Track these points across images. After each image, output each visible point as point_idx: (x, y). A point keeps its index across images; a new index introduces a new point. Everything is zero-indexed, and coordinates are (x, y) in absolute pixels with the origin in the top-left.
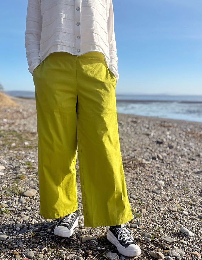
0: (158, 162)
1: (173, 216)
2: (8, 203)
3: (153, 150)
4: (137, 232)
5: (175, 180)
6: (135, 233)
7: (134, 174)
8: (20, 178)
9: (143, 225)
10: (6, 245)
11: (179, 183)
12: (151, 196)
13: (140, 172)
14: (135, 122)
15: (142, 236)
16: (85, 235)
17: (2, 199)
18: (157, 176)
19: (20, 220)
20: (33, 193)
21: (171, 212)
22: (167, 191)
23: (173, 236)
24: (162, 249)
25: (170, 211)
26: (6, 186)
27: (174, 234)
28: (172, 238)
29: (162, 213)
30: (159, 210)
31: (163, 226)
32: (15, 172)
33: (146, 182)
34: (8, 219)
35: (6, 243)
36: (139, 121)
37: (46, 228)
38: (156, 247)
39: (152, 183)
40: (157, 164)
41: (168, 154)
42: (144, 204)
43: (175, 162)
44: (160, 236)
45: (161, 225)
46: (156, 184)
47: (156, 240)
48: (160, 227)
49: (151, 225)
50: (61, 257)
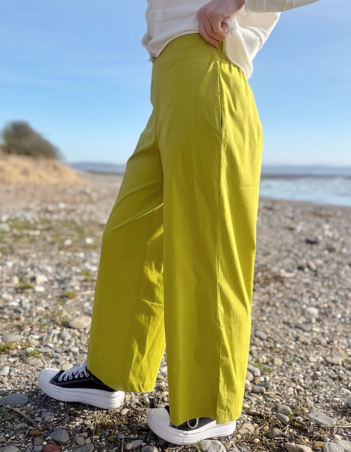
0: (307, 275)
1: (334, 373)
2: (41, 339)
3: (300, 255)
4: (264, 402)
5: (337, 307)
6: (259, 403)
7: (264, 294)
8: (67, 297)
9: (275, 388)
10: (22, 417)
11: (344, 313)
12: (293, 334)
13: (276, 291)
14: (270, 209)
15: (272, 410)
16: (166, 404)
17: (32, 332)
18: (306, 300)
20: (86, 322)
21: (330, 365)
22: (322, 326)
23: (333, 412)
24: (310, 438)
25: (327, 364)
26: (44, 309)
27: (335, 408)
28: (330, 416)
30: (308, 362)
31: (313, 391)
32: (62, 286)
33: (285, 309)
34: (36, 367)
35: (23, 412)
36: (277, 207)
38: (299, 433)
39: (296, 312)
40: (305, 278)
41: (326, 262)
42: (280, 349)
43: (339, 275)
44: (308, 411)
45: (309, 389)
46: (303, 313)
47: (299, 420)
48: (308, 393)
49: (291, 389)
50: (117, 445)
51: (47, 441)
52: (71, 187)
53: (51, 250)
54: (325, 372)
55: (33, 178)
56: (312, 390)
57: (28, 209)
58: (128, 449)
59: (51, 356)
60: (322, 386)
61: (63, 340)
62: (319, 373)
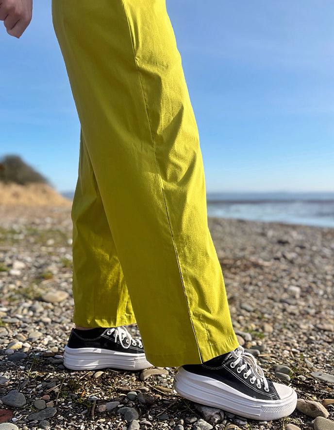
1: (328, 338)
2: (9, 312)
5: (318, 286)
7: (245, 277)
8: (43, 278)
9: (270, 352)
11: (326, 290)
12: (278, 307)
15: (270, 371)
18: (286, 281)
21: (322, 331)
22: (307, 301)
25: (319, 330)
26: (17, 288)
29: (304, 334)
30: (298, 329)
33: (267, 288)
38: (305, 392)
39: (279, 290)
41: (300, 255)
42: (269, 319)
43: (313, 264)
44: (309, 371)
45: (306, 352)
47: (301, 379)
48: (305, 355)
49: (286, 353)
50: (87, 407)
54: (318, 337)
55: (23, 200)
56: (309, 353)
58: (101, 411)
59: (18, 326)
60: (318, 349)
61: (34, 311)
62: (312, 338)
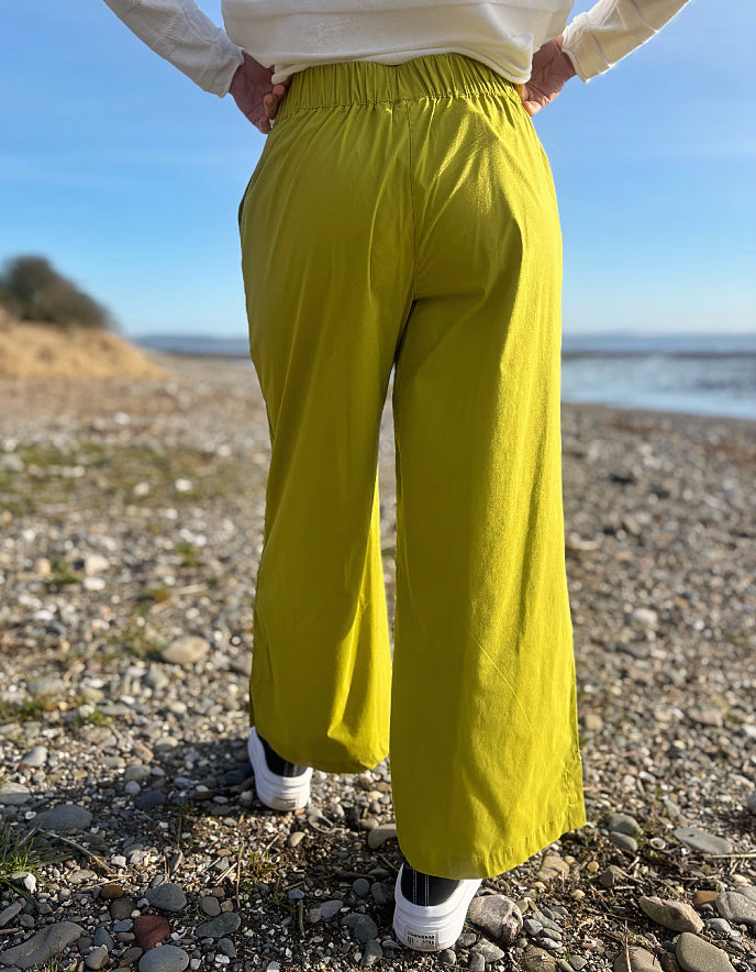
0: (624, 545)
1: (709, 743)
2: (106, 688)
3: (604, 504)
5: (692, 607)
8: (151, 598)
9: (597, 778)
10: (81, 856)
11: (707, 619)
12: (613, 665)
15: (598, 826)
16: (380, 819)
17: (87, 673)
18: (628, 594)
19: (143, 752)
20: (196, 650)
21: (699, 727)
22: (670, 646)
23: (721, 827)
24: (686, 884)
25: (692, 724)
26: (106, 626)
27: (724, 818)
28: (717, 835)
29: (664, 733)
30: (652, 721)
31: (675, 783)
32: (140, 576)
33: (590, 613)
34: (102, 747)
35: (84, 844)
37: (234, 789)
38: (664, 876)
39: (615, 619)
40: (622, 550)
41: (657, 518)
42: (594, 695)
43: (685, 544)
44: (670, 826)
45: (666, 778)
46: (628, 620)
47: (657, 845)
48: (664, 787)
49: (629, 780)
50: (289, 913)
51: (140, 909)
52: (137, 382)
53: (109, 505)
54: (691, 743)
55: (62, 366)
56: (672, 781)
57: (55, 428)
58: (315, 921)
59: (130, 722)
60: (690, 771)
61: (152, 687)
62: (679, 744)
